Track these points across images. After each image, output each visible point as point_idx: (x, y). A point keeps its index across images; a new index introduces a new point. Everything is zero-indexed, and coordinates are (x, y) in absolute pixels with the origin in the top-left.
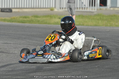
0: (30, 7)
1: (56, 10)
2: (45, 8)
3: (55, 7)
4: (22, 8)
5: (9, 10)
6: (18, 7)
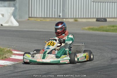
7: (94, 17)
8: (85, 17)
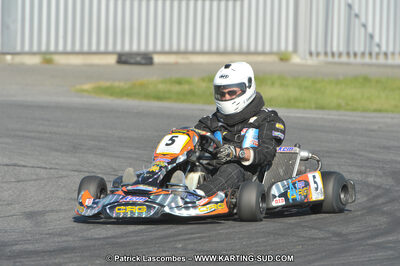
0: (214, 48)
1: (296, 60)
2: (264, 53)
3: (295, 50)
4: (186, 53)
5: (143, 58)
6: (175, 48)
7: (110, 48)
8: (77, 48)
